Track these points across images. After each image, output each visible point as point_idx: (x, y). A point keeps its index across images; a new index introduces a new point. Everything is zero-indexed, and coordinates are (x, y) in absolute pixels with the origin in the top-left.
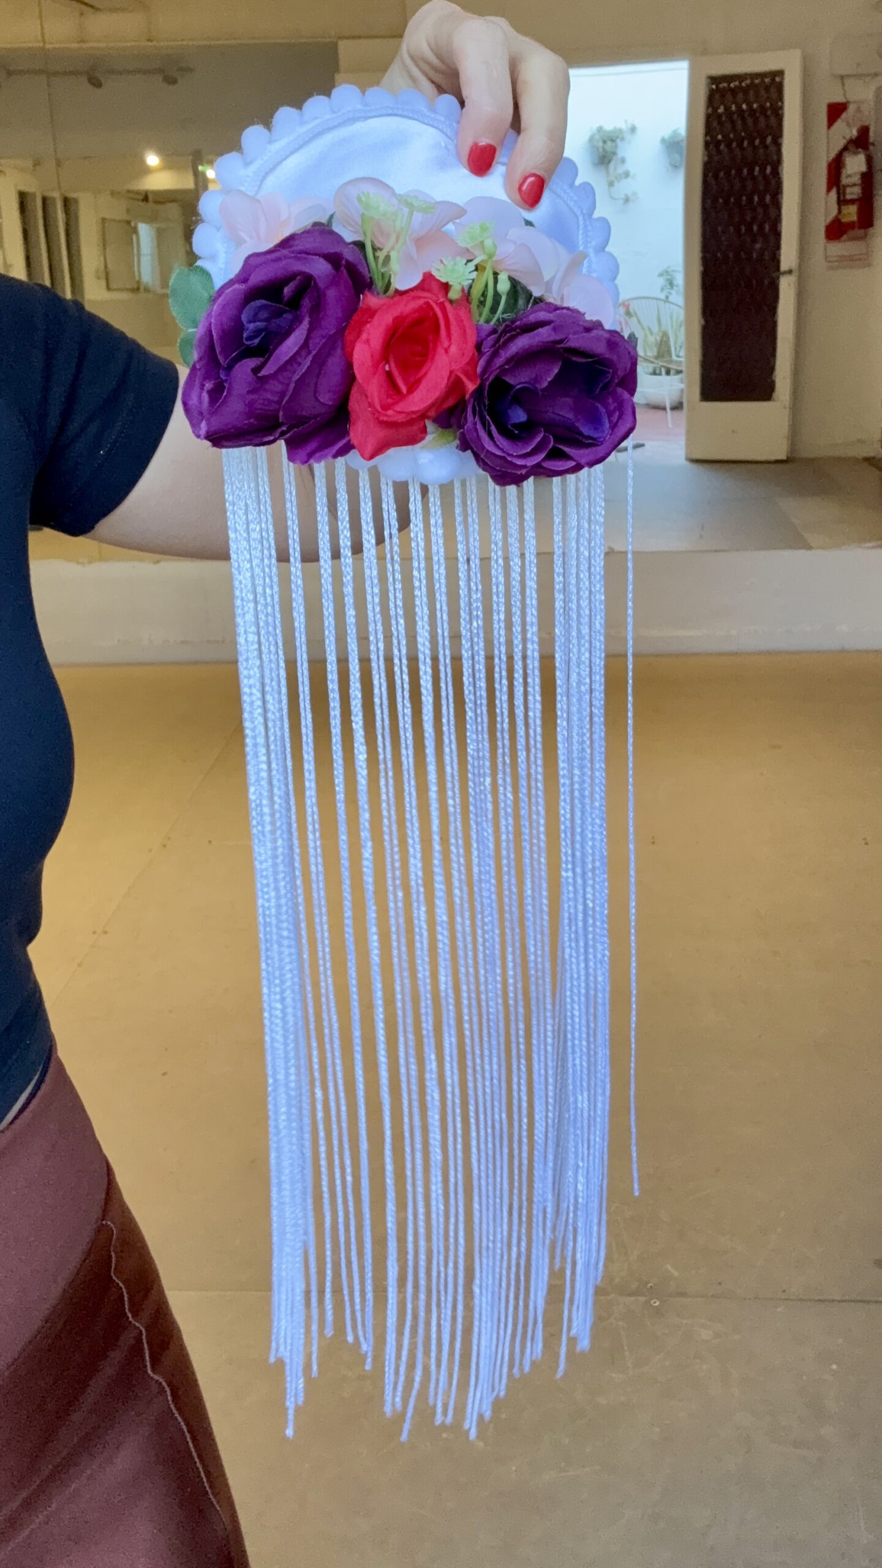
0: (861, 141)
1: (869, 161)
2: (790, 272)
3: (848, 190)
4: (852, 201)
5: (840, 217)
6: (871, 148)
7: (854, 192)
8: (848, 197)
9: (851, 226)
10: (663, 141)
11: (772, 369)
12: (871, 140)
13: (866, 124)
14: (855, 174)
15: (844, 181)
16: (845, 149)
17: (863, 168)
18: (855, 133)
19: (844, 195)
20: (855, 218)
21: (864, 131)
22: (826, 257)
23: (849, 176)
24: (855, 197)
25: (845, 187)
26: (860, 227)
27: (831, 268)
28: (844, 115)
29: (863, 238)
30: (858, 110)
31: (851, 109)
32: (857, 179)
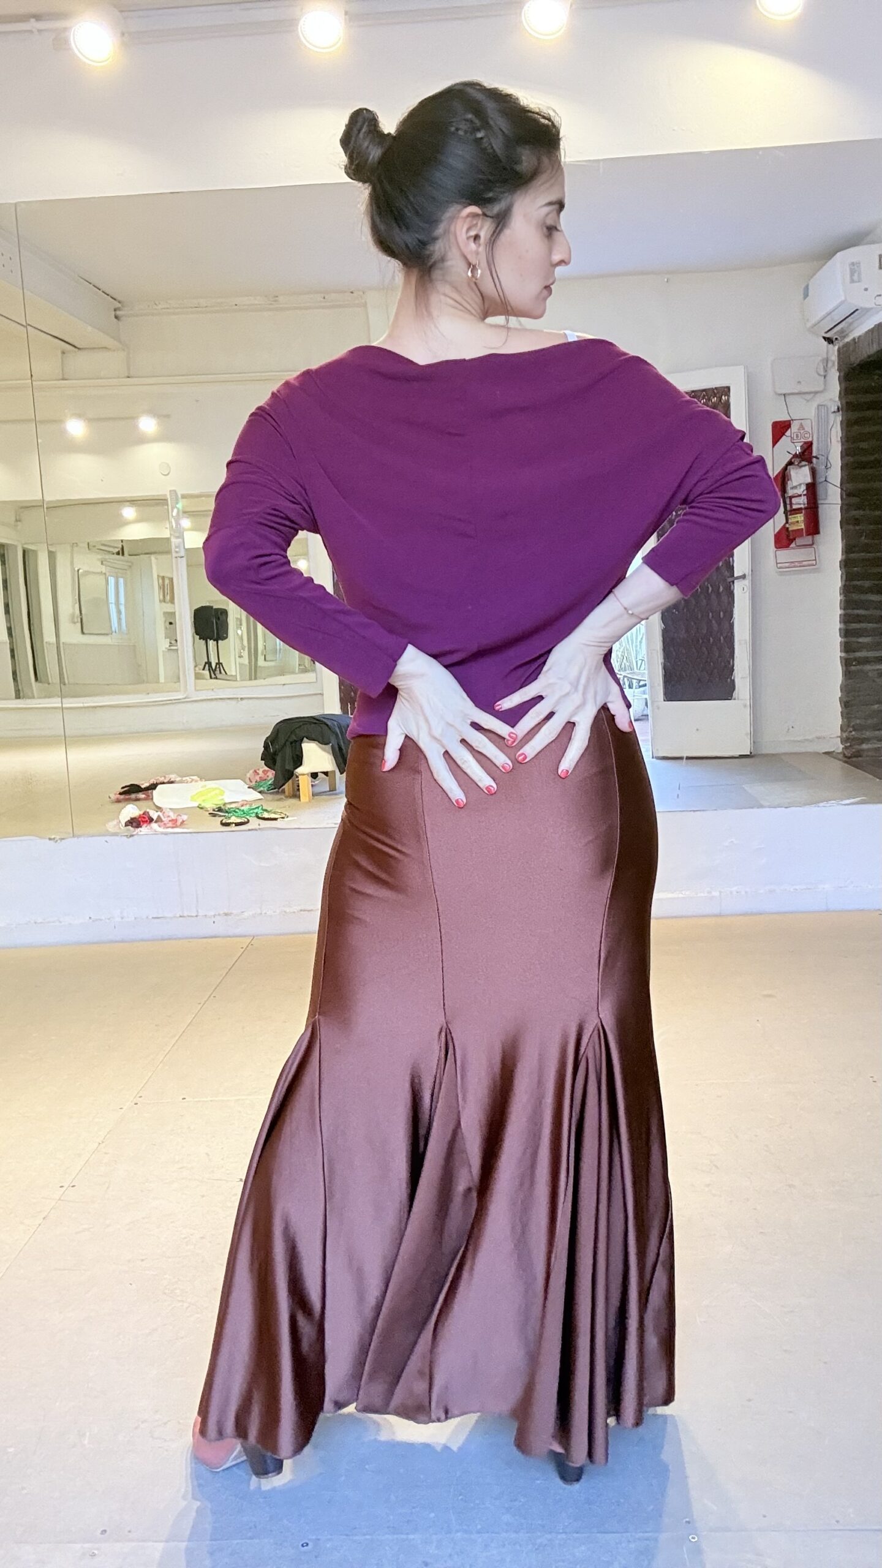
0: (806, 455)
1: (814, 472)
2: (744, 577)
3: (794, 500)
4: (798, 511)
5: (787, 526)
6: (814, 460)
7: (801, 502)
8: (794, 507)
9: (799, 533)
11: (733, 670)
12: (814, 454)
13: (810, 439)
14: (800, 485)
15: (790, 492)
16: (790, 463)
17: (809, 480)
18: (799, 448)
19: (791, 504)
20: (803, 527)
21: (808, 447)
22: (777, 563)
23: (795, 487)
24: (802, 506)
25: (791, 498)
26: (808, 534)
27: (781, 574)
28: (788, 433)
29: (811, 545)
30: (802, 427)
31: (795, 427)
32: (802, 490)
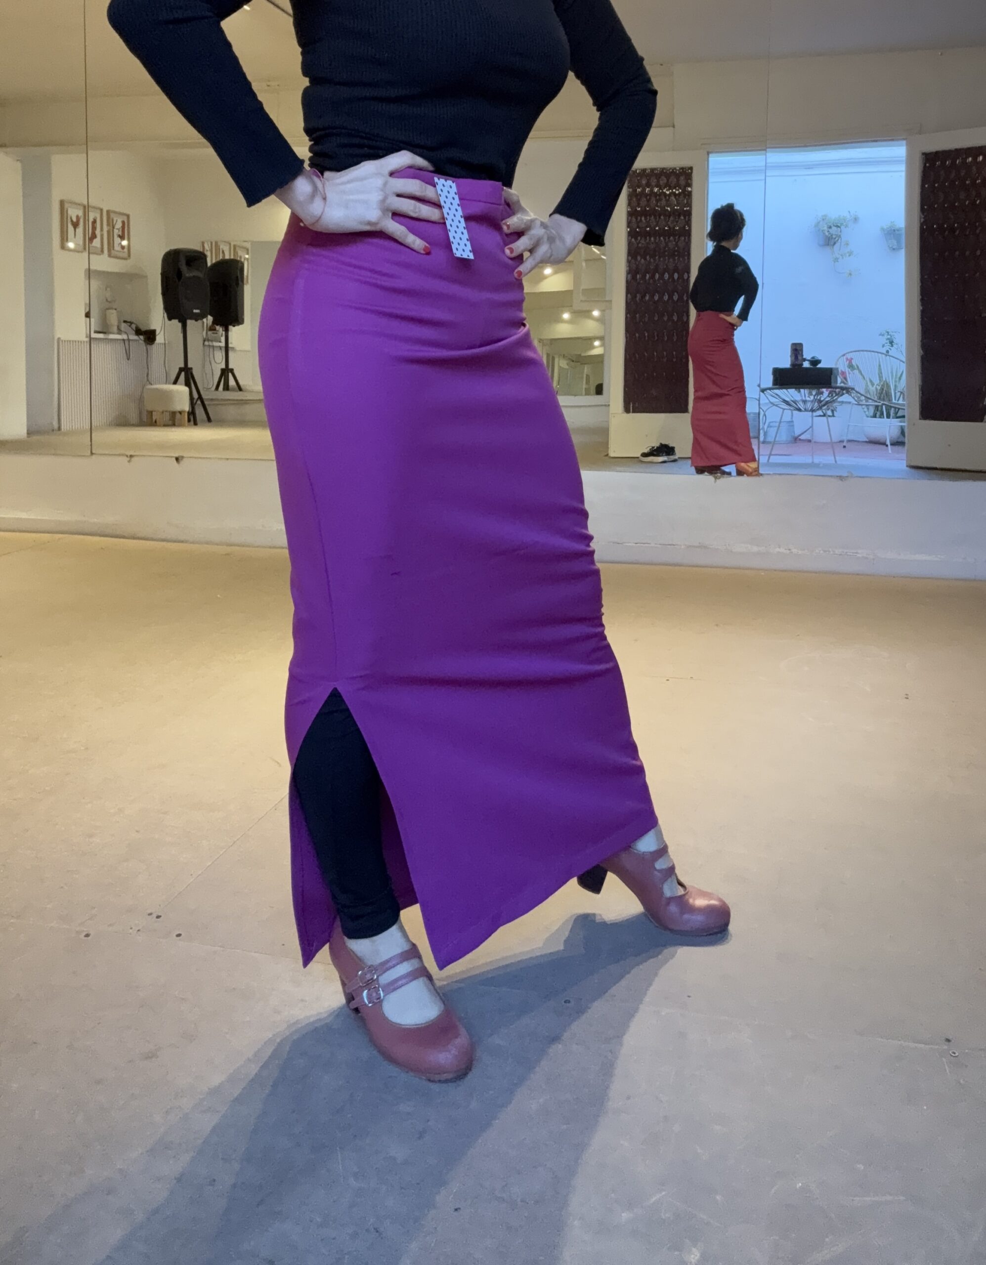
10: (883, 229)
11: (985, 396)
